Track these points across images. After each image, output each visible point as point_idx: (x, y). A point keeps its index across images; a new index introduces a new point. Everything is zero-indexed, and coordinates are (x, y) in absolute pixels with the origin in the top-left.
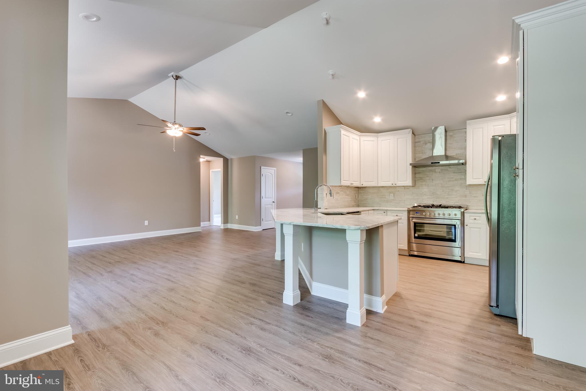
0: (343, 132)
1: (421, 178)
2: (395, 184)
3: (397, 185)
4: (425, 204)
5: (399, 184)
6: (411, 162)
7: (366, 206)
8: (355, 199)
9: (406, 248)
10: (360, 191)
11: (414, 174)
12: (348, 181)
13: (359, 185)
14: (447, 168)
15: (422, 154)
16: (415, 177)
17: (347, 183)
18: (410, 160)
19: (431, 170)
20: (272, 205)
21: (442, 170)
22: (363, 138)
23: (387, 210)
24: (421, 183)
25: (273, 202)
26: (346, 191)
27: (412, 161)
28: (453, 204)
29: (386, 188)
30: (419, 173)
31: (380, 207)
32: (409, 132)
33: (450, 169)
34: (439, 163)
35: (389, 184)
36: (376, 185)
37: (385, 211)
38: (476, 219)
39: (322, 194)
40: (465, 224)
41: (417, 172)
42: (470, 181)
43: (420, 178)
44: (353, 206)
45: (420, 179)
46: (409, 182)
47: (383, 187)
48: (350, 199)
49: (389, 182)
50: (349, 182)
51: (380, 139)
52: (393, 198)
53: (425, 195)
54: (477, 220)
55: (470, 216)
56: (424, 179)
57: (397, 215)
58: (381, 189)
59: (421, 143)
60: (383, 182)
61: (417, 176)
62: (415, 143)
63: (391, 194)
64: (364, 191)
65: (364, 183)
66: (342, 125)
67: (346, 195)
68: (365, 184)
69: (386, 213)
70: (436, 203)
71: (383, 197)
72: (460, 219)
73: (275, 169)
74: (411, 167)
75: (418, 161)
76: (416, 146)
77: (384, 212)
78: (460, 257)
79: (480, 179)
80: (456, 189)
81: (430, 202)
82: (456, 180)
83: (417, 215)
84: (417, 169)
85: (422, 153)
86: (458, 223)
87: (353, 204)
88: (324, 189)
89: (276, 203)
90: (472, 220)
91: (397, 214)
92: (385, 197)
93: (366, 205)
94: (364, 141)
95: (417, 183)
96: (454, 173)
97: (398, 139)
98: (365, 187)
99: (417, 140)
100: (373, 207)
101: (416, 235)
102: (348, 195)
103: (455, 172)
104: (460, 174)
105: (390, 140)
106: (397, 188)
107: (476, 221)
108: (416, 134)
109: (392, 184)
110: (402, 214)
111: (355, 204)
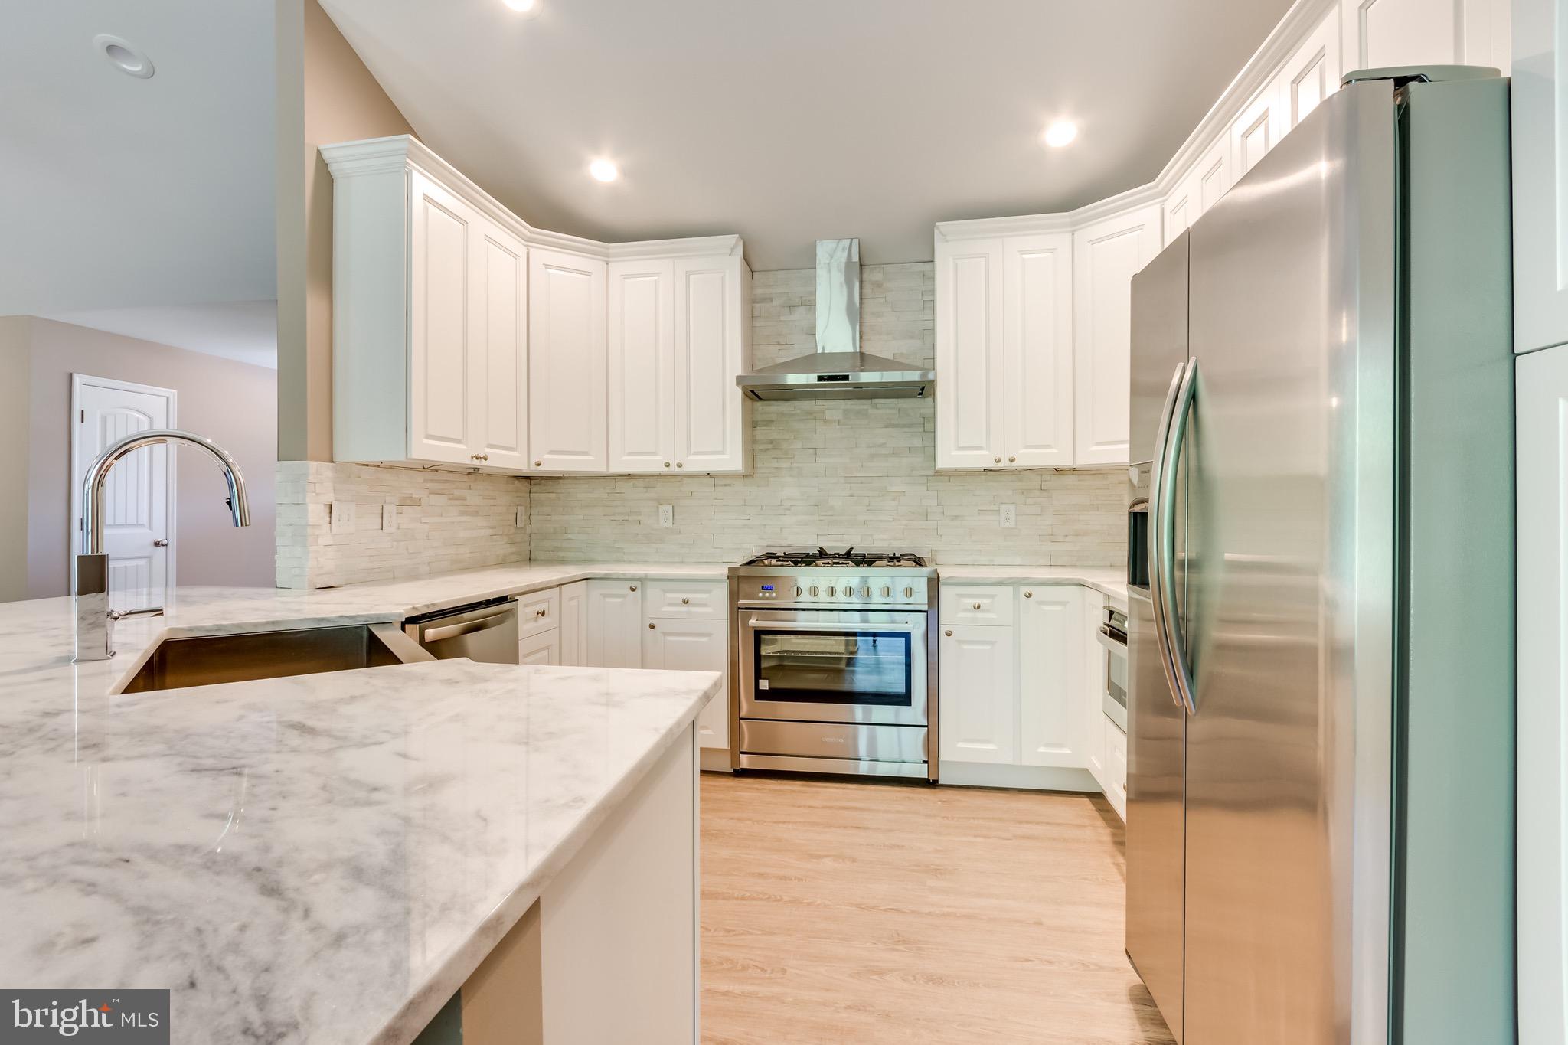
0: (423, 185)
1: (774, 445)
2: (680, 466)
3: (688, 468)
4: (789, 546)
5: (696, 463)
6: (740, 373)
7: (563, 562)
8: (512, 530)
9: (724, 744)
10: (539, 494)
11: (751, 424)
12: (458, 441)
13: (523, 467)
14: (862, 407)
15: (778, 347)
16: (754, 440)
17: (459, 454)
18: (736, 366)
19: (811, 414)
20: (149, 558)
21: (846, 412)
22: (542, 255)
23: (643, 580)
24: (777, 465)
25: (157, 544)
26: (466, 492)
27: (745, 368)
28: (885, 544)
29: (641, 483)
30: (768, 423)
31: (618, 561)
32: (732, 249)
33: (875, 411)
34: (846, 378)
35: (652, 464)
36: (600, 468)
37: (633, 584)
38: (979, 607)
39: (300, 504)
40: (943, 630)
41: (758, 418)
42: (948, 457)
43: (771, 442)
44: (503, 563)
45: (770, 446)
46: (732, 459)
47: (629, 476)
48: (490, 532)
49: (654, 454)
50: (462, 446)
51: (618, 268)
52: (669, 524)
53: (788, 512)
54: (984, 611)
55: (961, 596)
56: (785, 446)
57: (686, 602)
58: (625, 487)
59: (775, 303)
60: (630, 454)
61: (761, 433)
62: (754, 301)
63: (661, 508)
64: (554, 495)
65: (547, 456)
66: (411, 136)
67: (463, 513)
68: (552, 464)
69: (638, 591)
70: (833, 545)
71: (631, 518)
72: (925, 608)
73: (172, 393)
74: (739, 392)
75: (761, 370)
76: (756, 314)
77: (633, 590)
78: (924, 762)
79: (980, 448)
80: (894, 489)
81: (809, 543)
82: (895, 453)
83: (767, 599)
84: (759, 405)
85: (779, 344)
86: (915, 625)
87: (502, 548)
88: (311, 478)
89: (173, 547)
90: (966, 610)
91: (685, 596)
92: (639, 518)
93: (561, 554)
94: (547, 266)
95: (758, 464)
96: (886, 427)
97: (688, 274)
98: (559, 478)
99: (759, 291)
100: (591, 561)
101: (764, 685)
102: (476, 513)
103: (893, 422)
104: (907, 430)
105: (657, 274)
106: (686, 480)
107: (979, 614)
108: (756, 267)
109: (667, 465)
110: (704, 596)
111: (513, 553)
